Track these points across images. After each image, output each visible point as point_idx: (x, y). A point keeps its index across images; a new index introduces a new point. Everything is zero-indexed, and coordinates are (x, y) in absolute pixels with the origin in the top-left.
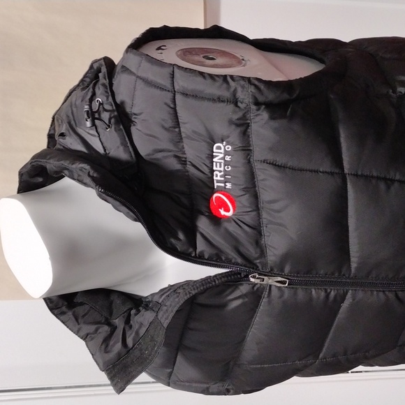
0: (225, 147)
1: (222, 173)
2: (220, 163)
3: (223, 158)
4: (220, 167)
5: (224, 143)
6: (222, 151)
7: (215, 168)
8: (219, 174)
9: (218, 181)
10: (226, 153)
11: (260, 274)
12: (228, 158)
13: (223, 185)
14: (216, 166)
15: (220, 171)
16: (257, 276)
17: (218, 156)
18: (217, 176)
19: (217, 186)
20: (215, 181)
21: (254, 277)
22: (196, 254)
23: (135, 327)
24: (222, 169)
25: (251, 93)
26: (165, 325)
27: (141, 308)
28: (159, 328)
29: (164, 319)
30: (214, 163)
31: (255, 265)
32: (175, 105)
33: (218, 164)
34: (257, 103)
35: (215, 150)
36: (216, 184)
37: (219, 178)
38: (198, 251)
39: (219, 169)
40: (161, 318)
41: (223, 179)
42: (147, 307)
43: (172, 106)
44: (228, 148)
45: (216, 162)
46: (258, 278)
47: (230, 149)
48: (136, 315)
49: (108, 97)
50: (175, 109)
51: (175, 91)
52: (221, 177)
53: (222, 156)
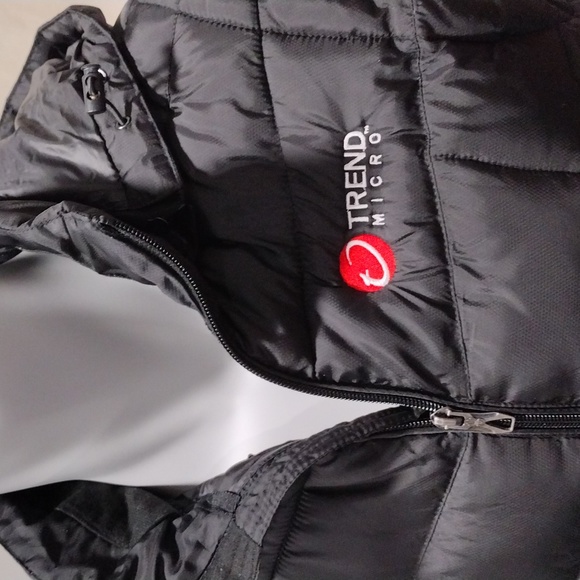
0: (367, 137)
1: (364, 194)
2: (359, 173)
3: (365, 162)
4: (360, 180)
5: (367, 128)
6: (363, 146)
7: (348, 185)
8: (358, 197)
9: (355, 213)
10: (371, 149)
11: (453, 409)
12: (375, 160)
13: (365, 219)
14: (351, 181)
15: (359, 191)
16: (449, 413)
17: (354, 158)
18: (352, 201)
19: (354, 223)
20: (349, 213)
21: (442, 415)
22: (314, 373)
23: (185, 553)
24: (363, 185)
25: (418, 17)
26: (258, 538)
27: (193, 513)
28: (243, 545)
29: (252, 524)
30: (347, 174)
31: (443, 388)
32: (262, 58)
33: (355, 174)
34: (432, 37)
35: (346, 146)
36: (351, 220)
37: (357, 206)
38: (319, 366)
39: (356, 185)
40: (245, 524)
41: (365, 206)
42: (206, 508)
43: (255, 60)
44: (375, 138)
45: (351, 173)
46: (451, 417)
47: (378, 141)
48: (184, 527)
49: (117, 64)
50: (262, 67)
51: (260, 31)
52: (361, 201)
53: (361, 156)
